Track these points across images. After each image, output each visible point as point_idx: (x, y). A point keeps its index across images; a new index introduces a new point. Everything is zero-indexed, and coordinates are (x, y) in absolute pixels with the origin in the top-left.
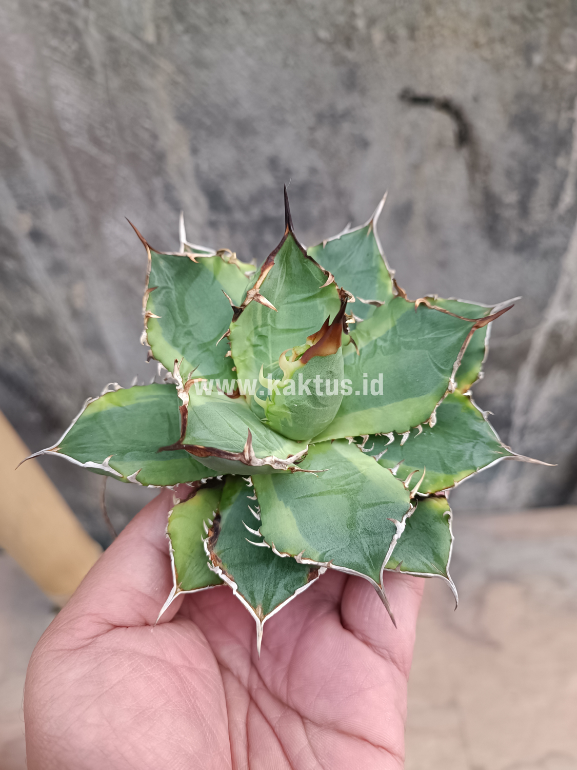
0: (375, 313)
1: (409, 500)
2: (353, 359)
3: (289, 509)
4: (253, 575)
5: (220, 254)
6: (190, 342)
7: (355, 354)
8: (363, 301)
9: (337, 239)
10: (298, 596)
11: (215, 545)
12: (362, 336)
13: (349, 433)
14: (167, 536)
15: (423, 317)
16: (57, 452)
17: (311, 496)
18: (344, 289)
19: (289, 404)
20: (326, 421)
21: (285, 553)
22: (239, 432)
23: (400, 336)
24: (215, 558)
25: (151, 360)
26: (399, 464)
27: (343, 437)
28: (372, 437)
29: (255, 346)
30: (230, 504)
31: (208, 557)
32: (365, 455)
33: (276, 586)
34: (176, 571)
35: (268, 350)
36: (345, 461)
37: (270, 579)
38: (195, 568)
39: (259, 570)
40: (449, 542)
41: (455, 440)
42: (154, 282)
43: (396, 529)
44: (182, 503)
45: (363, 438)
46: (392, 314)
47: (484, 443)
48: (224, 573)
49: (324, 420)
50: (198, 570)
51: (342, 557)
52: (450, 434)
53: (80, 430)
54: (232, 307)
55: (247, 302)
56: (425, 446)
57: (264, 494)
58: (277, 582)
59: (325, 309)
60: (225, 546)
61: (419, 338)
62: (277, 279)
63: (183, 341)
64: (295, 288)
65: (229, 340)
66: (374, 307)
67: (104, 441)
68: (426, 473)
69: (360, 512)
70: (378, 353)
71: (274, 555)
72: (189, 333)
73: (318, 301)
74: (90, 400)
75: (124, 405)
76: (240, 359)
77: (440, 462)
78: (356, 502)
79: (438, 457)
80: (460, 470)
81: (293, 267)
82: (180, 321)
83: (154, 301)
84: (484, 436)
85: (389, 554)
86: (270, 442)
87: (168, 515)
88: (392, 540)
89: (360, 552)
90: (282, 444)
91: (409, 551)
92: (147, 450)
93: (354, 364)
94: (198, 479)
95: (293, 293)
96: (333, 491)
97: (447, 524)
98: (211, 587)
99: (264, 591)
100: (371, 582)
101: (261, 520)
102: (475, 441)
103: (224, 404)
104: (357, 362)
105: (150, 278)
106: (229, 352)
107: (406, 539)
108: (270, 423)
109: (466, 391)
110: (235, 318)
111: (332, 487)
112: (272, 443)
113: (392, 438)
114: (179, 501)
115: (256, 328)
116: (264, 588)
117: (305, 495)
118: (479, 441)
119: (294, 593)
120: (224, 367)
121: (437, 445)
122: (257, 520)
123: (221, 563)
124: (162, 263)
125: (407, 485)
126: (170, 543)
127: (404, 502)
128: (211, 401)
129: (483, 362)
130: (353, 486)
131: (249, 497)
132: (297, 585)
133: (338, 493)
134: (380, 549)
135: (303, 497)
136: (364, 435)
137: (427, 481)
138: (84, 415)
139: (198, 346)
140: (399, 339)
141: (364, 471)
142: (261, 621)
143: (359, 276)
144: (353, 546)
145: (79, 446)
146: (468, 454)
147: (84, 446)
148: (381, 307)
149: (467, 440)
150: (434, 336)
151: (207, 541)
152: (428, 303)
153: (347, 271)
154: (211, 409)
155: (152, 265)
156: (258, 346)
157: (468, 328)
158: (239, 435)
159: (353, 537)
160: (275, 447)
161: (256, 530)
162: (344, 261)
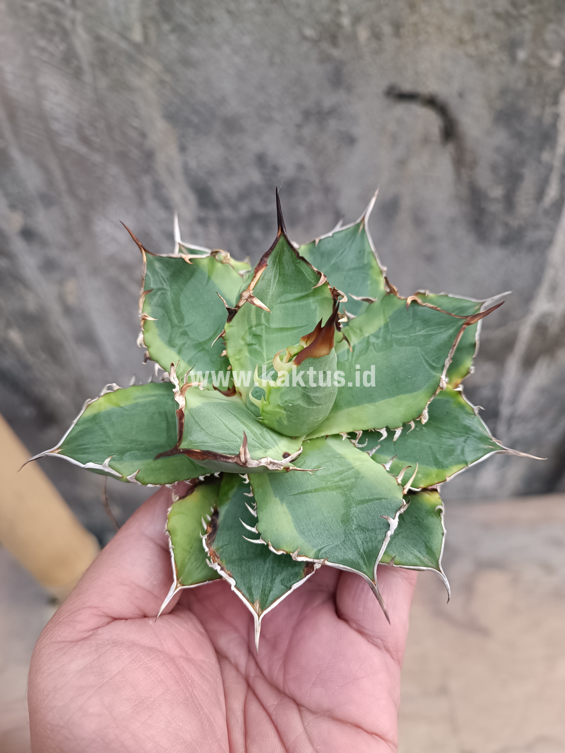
0: (368, 310)
1: (402, 496)
2: (346, 356)
3: (284, 506)
4: (250, 571)
5: (214, 254)
6: (186, 342)
7: (348, 350)
8: (355, 298)
9: (329, 237)
10: (295, 591)
11: (213, 541)
12: (355, 333)
13: (343, 428)
14: (167, 533)
15: (415, 314)
16: (58, 453)
17: (306, 492)
18: (336, 289)
19: (284, 404)
20: (320, 419)
21: (281, 550)
22: (235, 432)
23: (392, 333)
24: (214, 554)
25: (148, 361)
26: (392, 459)
27: (337, 433)
28: (366, 433)
29: (249, 345)
30: (227, 500)
31: (207, 553)
32: (358, 450)
33: (273, 581)
34: (176, 567)
35: (263, 349)
36: (339, 457)
37: (267, 574)
38: (194, 564)
39: (257, 565)
40: (441, 535)
41: (447, 435)
42: (150, 284)
43: (389, 525)
44: (181, 500)
45: (357, 434)
46: (384, 311)
47: (475, 437)
48: (222, 569)
49: (318, 418)
50: (198, 565)
51: (336, 554)
52: (441, 429)
53: (80, 431)
54: (227, 308)
55: (241, 304)
56: (417, 441)
57: (260, 491)
58: (274, 577)
59: (318, 308)
60: (223, 542)
61: (411, 335)
62: (271, 279)
63: (179, 342)
64: (289, 288)
65: (225, 340)
66: (367, 304)
67: (104, 442)
68: (419, 467)
69: (354, 509)
70: (371, 350)
71: (271, 552)
72: (185, 334)
73: (311, 300)
74: (89, 401)
75: (123, 405)
76: (235, 358)
77: (432, 457)
78: (350, 498)
79: (430, 452)
80: (452, 465)
81: (286, 267)
82: (176, 321)
83: (150, 303)
84: (475, 430)
85: (383, 550)
86: (266, 440)
87: (167, 512)
88: (385, 537)
89: (354, 549)
90: (278, 442)
91: (402, 545)
92: (146, 450)
93: (347, 361)
94: (196, 477)
95: (287, 292)
96: (328, 488)
97: (439, 518)
98: (210, 582)
99: (261, 586)
100: (365, 578)
101: (257, 517)
102: (467, 436)
103: (219, 404)
104: (350, 358)
105: (145, 280)
106: (224, 351)
107: (399, 533)
108: (266, 422)
109: (457, 386)
110: (230, 319)
111: (327, 484)
112: (268, 442)
113: (385, 434)
114: (178, 498)
115: (250, 328)
116: (261, 584)
117: (301, 491)
118: (470, 436)
119: (291, 588)
120: (219, 365)
121: (429, 440)
122: (254, 516)
123: (219, 559)
124: (157, 265)
125: (399, 481)
126: (170, 539)
127: (396, 498)
128: (207, 401)
129: (474, 356)
130: (347, 482)
131: (246, 494)
132: (293, 580)
133: (333, 490)
134: (374, 545)
135: (299, 494)
136: (358, 431)
137: (420, 475)
138: (84, 416)
139: (194, 346)
140: (391, 336)
141: (358, 467)
142: (259, 616)
143: (351, 273)
144: (347, 543)
145: (80, 447)
146: (459, 448)
147: (84, 447)
148: (374, 303)
149: (458, 434)
150: (426, 333)
151: (205, 537)
152: (419, 301)
153: (339, 268)
154: (207, 410)
155: (147, 268)
156: (253, 345)
157: (459, 325)
158: (235, 435)
159: (347, 533)
160: (270, 445)
161: (253, 526)
162: (337, 258)
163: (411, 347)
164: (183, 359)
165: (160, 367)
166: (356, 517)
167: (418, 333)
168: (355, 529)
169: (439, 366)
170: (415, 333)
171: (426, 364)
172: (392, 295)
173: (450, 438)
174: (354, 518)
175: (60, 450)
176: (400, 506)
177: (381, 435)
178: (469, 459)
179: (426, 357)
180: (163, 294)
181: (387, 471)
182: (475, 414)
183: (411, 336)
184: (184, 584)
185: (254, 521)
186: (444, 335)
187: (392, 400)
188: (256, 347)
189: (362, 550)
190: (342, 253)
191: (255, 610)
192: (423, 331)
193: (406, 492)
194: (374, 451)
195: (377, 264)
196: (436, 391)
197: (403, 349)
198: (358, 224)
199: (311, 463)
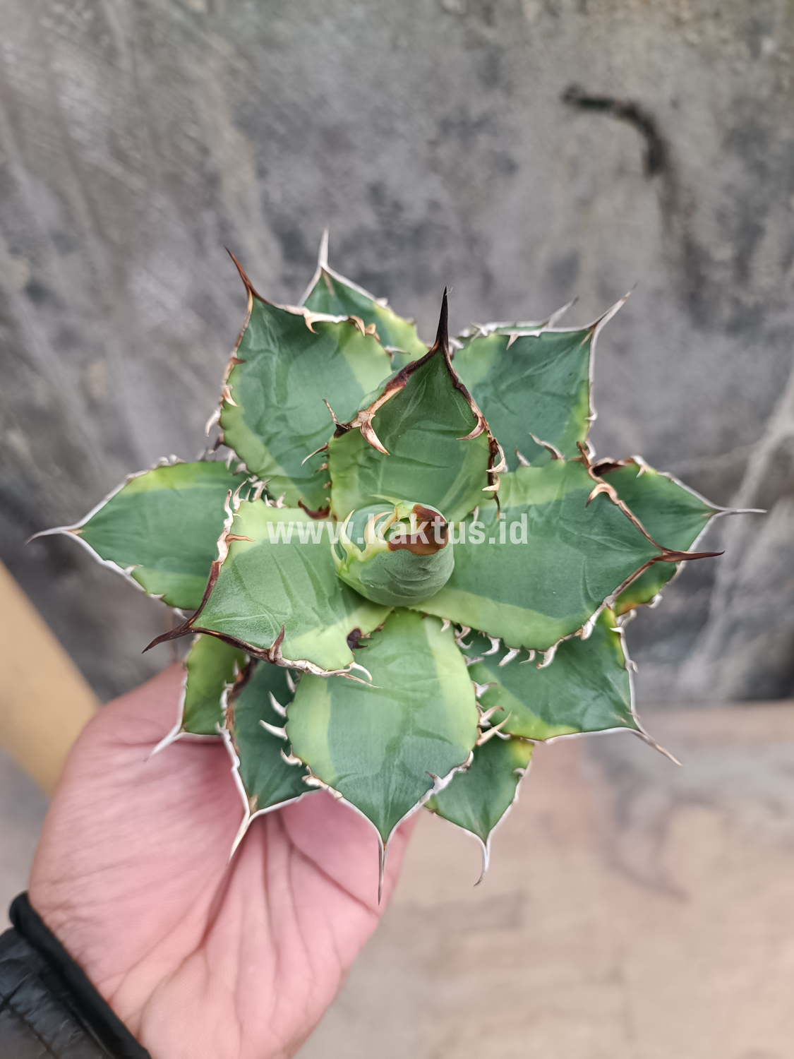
0: (546, 465)
1: (473, 746)
3: (329, 696)
4: (263, 755)
5: (352, 321)
6: (281, 431)
8: (537, 440)
9: (535, 336)
13: (450, 613)
16: (78, 535)
19: (364, 582)
21: (297, 759)
24: (231, 715)
25: (222, 447)
27: (440, 616)
28: (474, 632)
29: (361, 466)
31: (224, 710)
34: (184, 709)
35: (378, 476)
36: (427, 653)
41: (576, 679)
42: (248, 343)
43: (433, 784)
45: (463, 629)
47: (610, 698)
48: (231, 740)
52: (574, 668)
53: (113, 513)
54: (335, 423)
55: (354, 425)
58: (285, 775)
59: (469, 452)
60: (247, 702)
61: (583, 534)
63: (271, 428)
69: (408, 738)
72: (283, 419)
74: (134, 473)
75: (178, 489)
76: (338, 475)
77: (543, 701)
78: (411, 720)
79: (543, 694)
80: (561, 723)
83: (241, 371)
84: (615, 691)
88: (424, 795)
89: (383, 791)
91: (457, 794)
92: (188, 559)
95: (430, 419)
96: (391, 693)
97: (516, 781)
101: (295, 693)
102: (601, 691)
105: (243, 338)
106: (324, 464)
110: (337, 435)
111: (393, 687)
113: (495, 647)
115: (367, 448)
116: (270, 776)
122: (291, 691)
123: (234, 726)
124: (267, 317)
125: (483, 721)
127: (464, 748)
129: (668, 584)
133: (396, 699)
134: (407, 798)
136: (465, 626)
138: (123, 493)
139: (291, 438)
140: (558, 521)
141: (442, 678)
142: (251, 814)
143: (548, 398)
144: (380, 779)
145: (106, 534)
146: (583, 704)
147: (112, 534)
148: (558, 461)
149: (592, 685)
150: (603, 542)
151: (230, 687)
152: (613, 494)
153: (533, 385)
154: (266, 554)
155: (251, 319)
156: (365, 467)
157: (648, 555)
158: (289, 601)
159: (386, 766)
160: (336, 619)
161: (283, 705)
162: (535, 370)
163: (576, 551)
165: (235, 456)
166: (404, 750)
167: (592, 537)
168: (397, 766)
169: (596, 600)
170: (590, 534)
171: (581, 587)
173: (578, 685)
174: (402, 751)
175: (80, 531)
176: (462, 762)
177: (490, 646)
178: (586, 726)
179: (587, 577)
180: (265, 358)
181: (478, 699)
182: (625, 669)
183: (582, 536)
184: (190, 731)
187: (521, 610)
188: (370, 472)
189: (390, 798)
190: (545, 365)
191: (249, 804)
192: (600, 537)
193: (480, 742)
194: (475, 661)
195: (589, 402)
196: (576, 631)
197: (565, 546)
198: (584, 330)
199: (388, 647)
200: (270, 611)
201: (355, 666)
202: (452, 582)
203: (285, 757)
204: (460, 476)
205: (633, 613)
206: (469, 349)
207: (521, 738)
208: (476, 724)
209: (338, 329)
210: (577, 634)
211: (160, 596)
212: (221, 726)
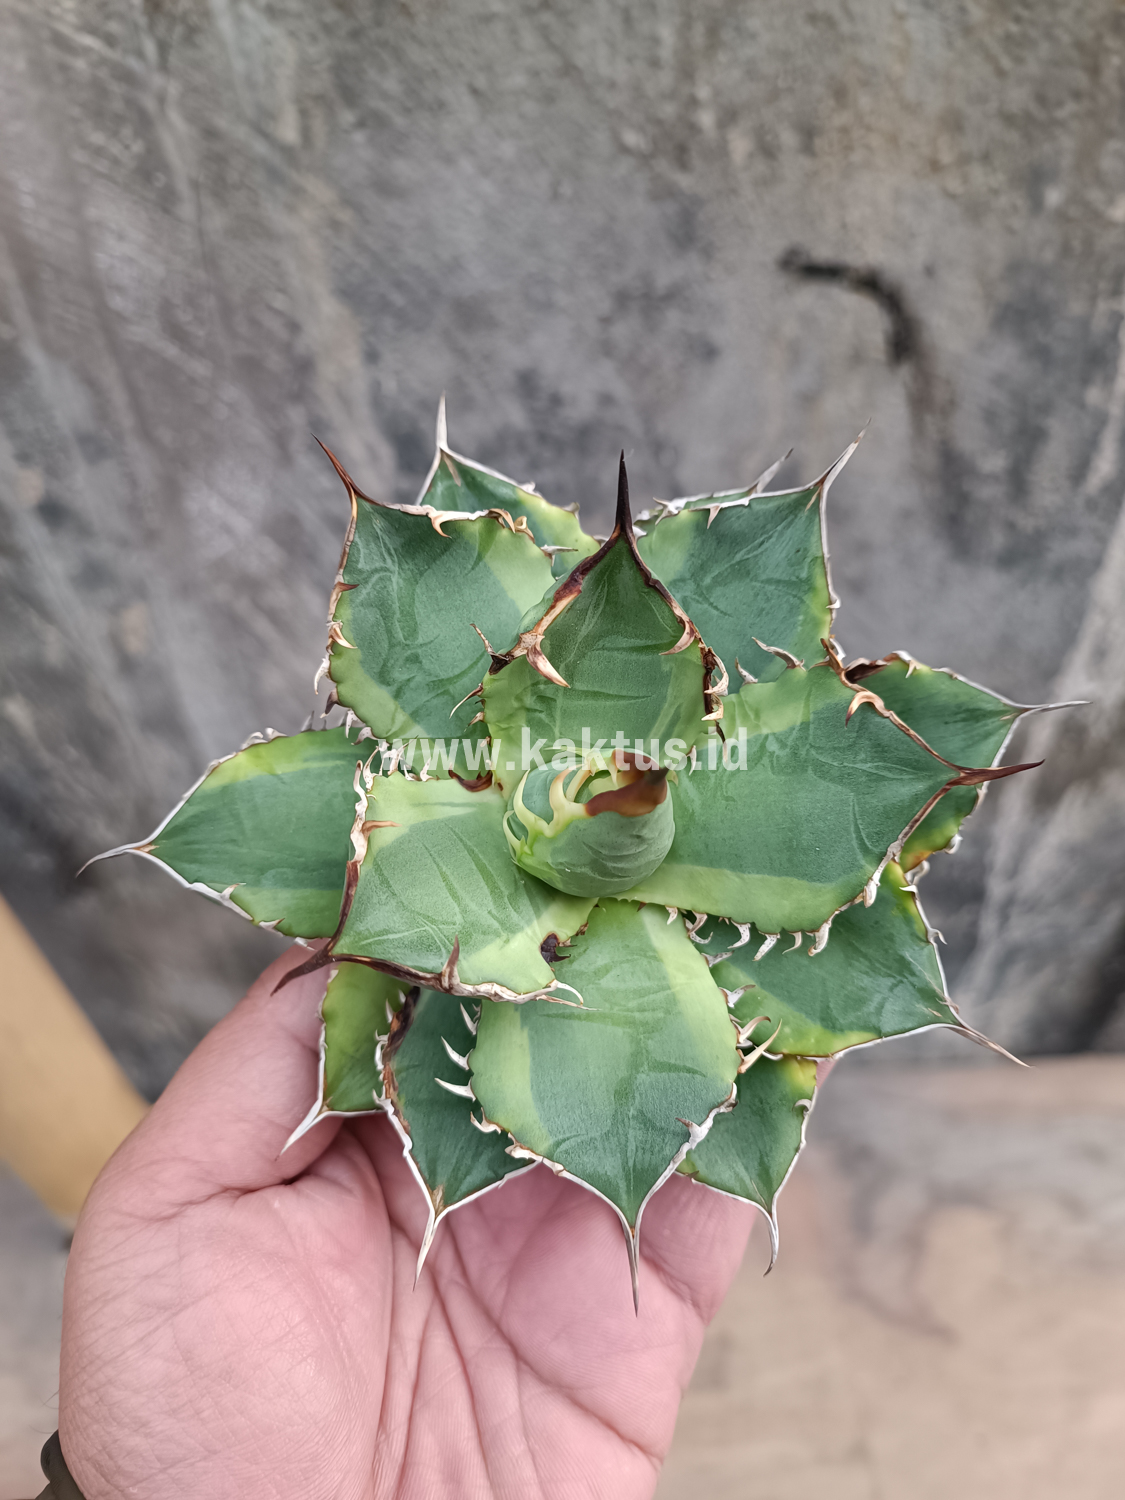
0: (781, 678)
1: (735, 1076)
3: (526, 1033)
5: (494, 515)
6: (414, 677)
8: (760, 643)
9: (742, 506)
10: (508, 1184)
11: (397, 1049)
12: (745, 716)
13: (676, 897)
16: (149, 852)
17: (571, 1016)
19: (557, 865)
21: (494, 1123)
23: (812, 746)
24: (390, 1080)
25: (336, 706)
26: (745, 985)
27: (662, 904)
28: (713, 919)
29: (529, 710)
31: (380, 1073)
32: (692, 946)
33: (476, 1156)
35: (554, 721)
36: (651, 957)
40: (792, 1152)
41: (863, 964)
42: (357, 562)
43: (688, 1135)
45: (697, 916)
46: (809, 695)
47: (914, 986)
48: (396, 1113)
51: (585, 1159)
52: (857, 951)
53: (195, 816)
54: (490, 654)
55: (516, 653)
58: (480, 1149)
60: (412, 1057)
61: (845, 764)
62: (588, 610)
63: (400, 675)
67: (233, 841)
69: (644, 1076)
70: (764, 765)
72: (415, 659)
75: (279, 772)
76: (499, 726)
77: (822, 1002)
78: (644, 1051)
79: (820, 992)
80: (851, 1029)
81: (622, 593)
83: (350, 602)
84: (917, 973)
86: (517, 910)
87: (328, 977)
88: (677, 1152)
89: (619, 1155)
90: (542, 908)
92: (305, 868)
95: (617, 633)
96: (611, 1017)
97: (800, 1118)
99: (454, 1161)
101: (476, 1035)
102: (899, 978)
103: (447, 823)
105: (349, 553)
106: (480, 715)
110: (494, 671)
111: (612, 1009)
112: (519, 914)
113: (745, 936)
115: (536, 684)
116: (456, 1155)
117: (560, 1012)
118: (905, 980)
122: (470, 1033)
123: (397, 1092)
124: (378, 524)
125: (743, 1039)
127: (722, 1080)
129: (968, 817)
130: (648, 1016)
133: (618, 1024)
134: (653, 1162)
135: (557, 1016)
136: (699, 913)
138: (205, 787)
139: (428, 685)
140: (808, 751)
141: (678, 988)
142: (437, 1214)
143: (771, 588)
144: (612, 1138)
145: (188, 847)
146: (877, 998)
147: (196, 846)
148: (796, 669)
149: (885, 970)
150: (874, 771)
151: (384, 1039)
152: (879, 704)
153: (748, 573)
154: (416, 845)
155: (356, 528)
156: (536, 710)
157: (939, 780)
158: (455, 905)
159: (618, 1119)
160: (522, 923)
161: (463, 1054)
162: (749, 552)
163: (840, 788)
164: (403, 708)
165: (356, 718)
166: (641, 1095)
167: (859, 766)
168: (634, 1117)
169: (877, 850)
170: (854, 762)
171: (854, 835)
172: (832, 670)
173: (867, 973)
174: (637, 1095)
175: (152, 847)
176: (723, 1099)
177: (738, 936)
178: (886, 1028)
179: (859, 822)
180: (381, 579)
181: (730, 1011)
182: (928, 942)
183: (845, 767)
184: (336, 1108)
185: (467, 1044)
186: (904, 789)
187: (775, 879)
188: (543, 716)
189: (631, 1164)
190: (762, 543)
191: (433, 1201)
192: (869, 765)
193: (744, 1069)
194: (719, 960)
195: (828, 586)
196: (856, 897)
197: (823, 784)
198: (809, 489)
199: (596, 956)
200: (433, 922)
201: (557, 984)
202: (673, 855)
203: (476, 1123)
204: (666, 706)
205: (926, 865)
206: (655, 535)
207: (799, 1058)
208: (734, 1045)
209: (476, 528)
210: (858, 901)
211: (274, 923)
212: (379, 1096)
